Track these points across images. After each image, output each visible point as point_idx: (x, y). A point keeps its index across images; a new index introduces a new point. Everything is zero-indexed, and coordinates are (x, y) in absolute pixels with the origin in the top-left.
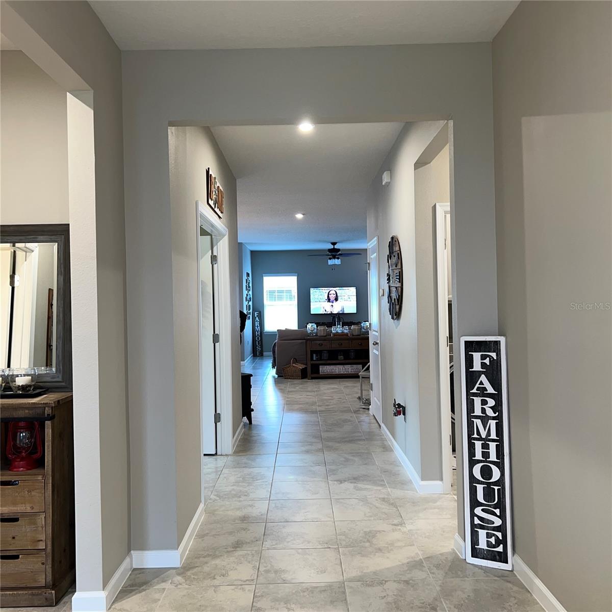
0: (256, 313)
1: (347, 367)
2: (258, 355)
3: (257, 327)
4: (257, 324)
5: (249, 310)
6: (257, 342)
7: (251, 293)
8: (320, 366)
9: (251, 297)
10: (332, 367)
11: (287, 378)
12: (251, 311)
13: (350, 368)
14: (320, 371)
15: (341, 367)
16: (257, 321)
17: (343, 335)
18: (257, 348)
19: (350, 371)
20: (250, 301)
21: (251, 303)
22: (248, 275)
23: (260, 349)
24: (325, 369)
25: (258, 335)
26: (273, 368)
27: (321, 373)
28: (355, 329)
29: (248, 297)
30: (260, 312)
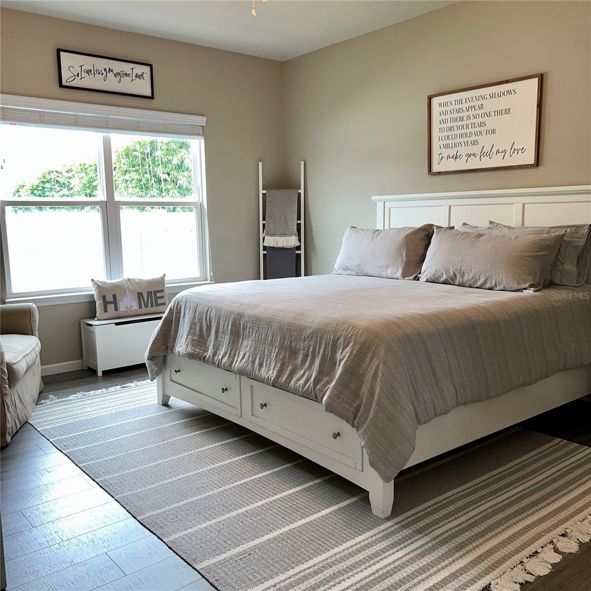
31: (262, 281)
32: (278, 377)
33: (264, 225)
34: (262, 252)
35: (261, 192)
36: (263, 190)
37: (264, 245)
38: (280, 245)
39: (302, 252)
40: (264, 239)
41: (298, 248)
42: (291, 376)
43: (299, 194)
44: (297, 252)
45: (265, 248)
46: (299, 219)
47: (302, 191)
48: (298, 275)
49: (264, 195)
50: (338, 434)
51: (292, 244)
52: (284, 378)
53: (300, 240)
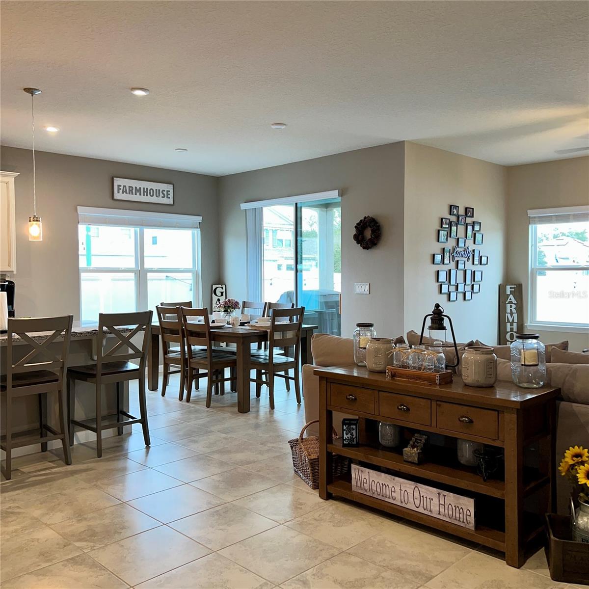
0: (508, 287)
1: (425, 490)
3: (511, 313)
4: (510, 308)
8: (353, 466)
10: (384, 478)
12: (490, 283)
13: (436, 501)
14: (353, 483)
15: (408, 486)
16: (511, 302)
19: (434, 508)
25: (512, 330)
27: (353, 490)
30: (519, 286)
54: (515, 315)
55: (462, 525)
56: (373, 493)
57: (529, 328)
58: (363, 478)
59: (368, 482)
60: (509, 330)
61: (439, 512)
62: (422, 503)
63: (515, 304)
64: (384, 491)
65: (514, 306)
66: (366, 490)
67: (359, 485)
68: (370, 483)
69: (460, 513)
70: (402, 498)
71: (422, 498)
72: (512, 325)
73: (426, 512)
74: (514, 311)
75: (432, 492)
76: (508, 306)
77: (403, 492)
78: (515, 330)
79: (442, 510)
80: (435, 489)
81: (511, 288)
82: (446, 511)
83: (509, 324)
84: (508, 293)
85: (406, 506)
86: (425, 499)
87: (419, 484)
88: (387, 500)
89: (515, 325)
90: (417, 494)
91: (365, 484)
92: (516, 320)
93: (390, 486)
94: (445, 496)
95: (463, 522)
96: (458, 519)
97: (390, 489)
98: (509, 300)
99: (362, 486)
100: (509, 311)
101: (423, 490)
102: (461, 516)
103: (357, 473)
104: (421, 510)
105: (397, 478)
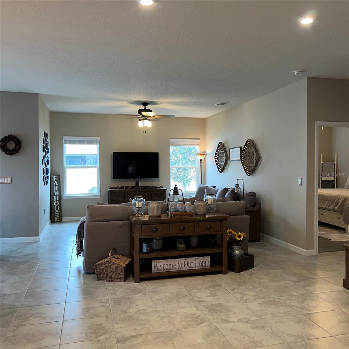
0: (54, 177)
1: (190, 260)
2: (56, 221)
3: (56, 191)
4: (55, 188)
5: (47, 174)
6: (55, 207)
7: (49, 155)
8: (153, 261)
9: (49, 159)
10: (170, 261)
11: (103, 280)
12: (49, 175)
13: (194, 262)
14: (153, 269)
15: (182, 261)
16: (56, 185)
17: (185, 215)
18: (56, 213)
19: (194, 265)
20: (48, 164)
21: (49, 166)
22: (46, 135)
23: (58, 214)
24: (159, 266)
25: (56, 199)
26: (77, 255)
27: (153, 272)
28: (200, 205)
29: (46, 159)
30: (59, 176)
31: (321, 189)
32: (326, 207)
33: (322, 173)
34: (321, 182)
35: (321, 162)
36: (322, 162)
37: (322, 179)
38: (327, 180)
39: (335, 182)
40: (322, 178)
41: (334, 181)
42: (329, 206)
43: (335, 163)
44: (334, 182)
45: (322, 181)
46: (335, 171)
47: (336, 163)
48: (334, 188)
49: (322, 163)
50: (339, 218)
51: (332, 179)
52: (327, 207)
53: (335, 178)
54: (58, 192)
55: (205, 268)
56: (164, 270)
57: (64, 198)
58: (159, 265)
59: (161, 266)
60: (55, 200)
61: (196, 266)
62: (188, 265)
63: (57, 186)
64: (170, 267)
65: (57, 187)
66: (160, 270)
67: (156, 269)
68: (163, 266)
69: (204, 264)
70: (179, 266)
71: (188, 263)
72: (56, 197)
73: (190, 269)
74: (57, 189)
75: (192, 260)
76: (55, 187)
77: (179, 264)
78: (58, 200)
79: (197, 265)
80: (194, 258)
81: (55, 177)
82: (199, 265)
83: (55, 196)
84: (54, 180)
85: (181, 270)
86: (189, 263)
87: (187, 258)
88: (171, 270)
89: (58, 197)
90: (186, 263)
91: (159, 268)
92: (58, 195)
93: (173, 264)
94: (198, 259)
95: (206, 266)
96: (203, 266)
97: (173, 265)
98: (55, 184)
99: (158, 269)
100: (55, 190)
101: (189, 260)
102: (205, 264)
103: (155, 264)
104: (188, 269)
105: (177, 259)
